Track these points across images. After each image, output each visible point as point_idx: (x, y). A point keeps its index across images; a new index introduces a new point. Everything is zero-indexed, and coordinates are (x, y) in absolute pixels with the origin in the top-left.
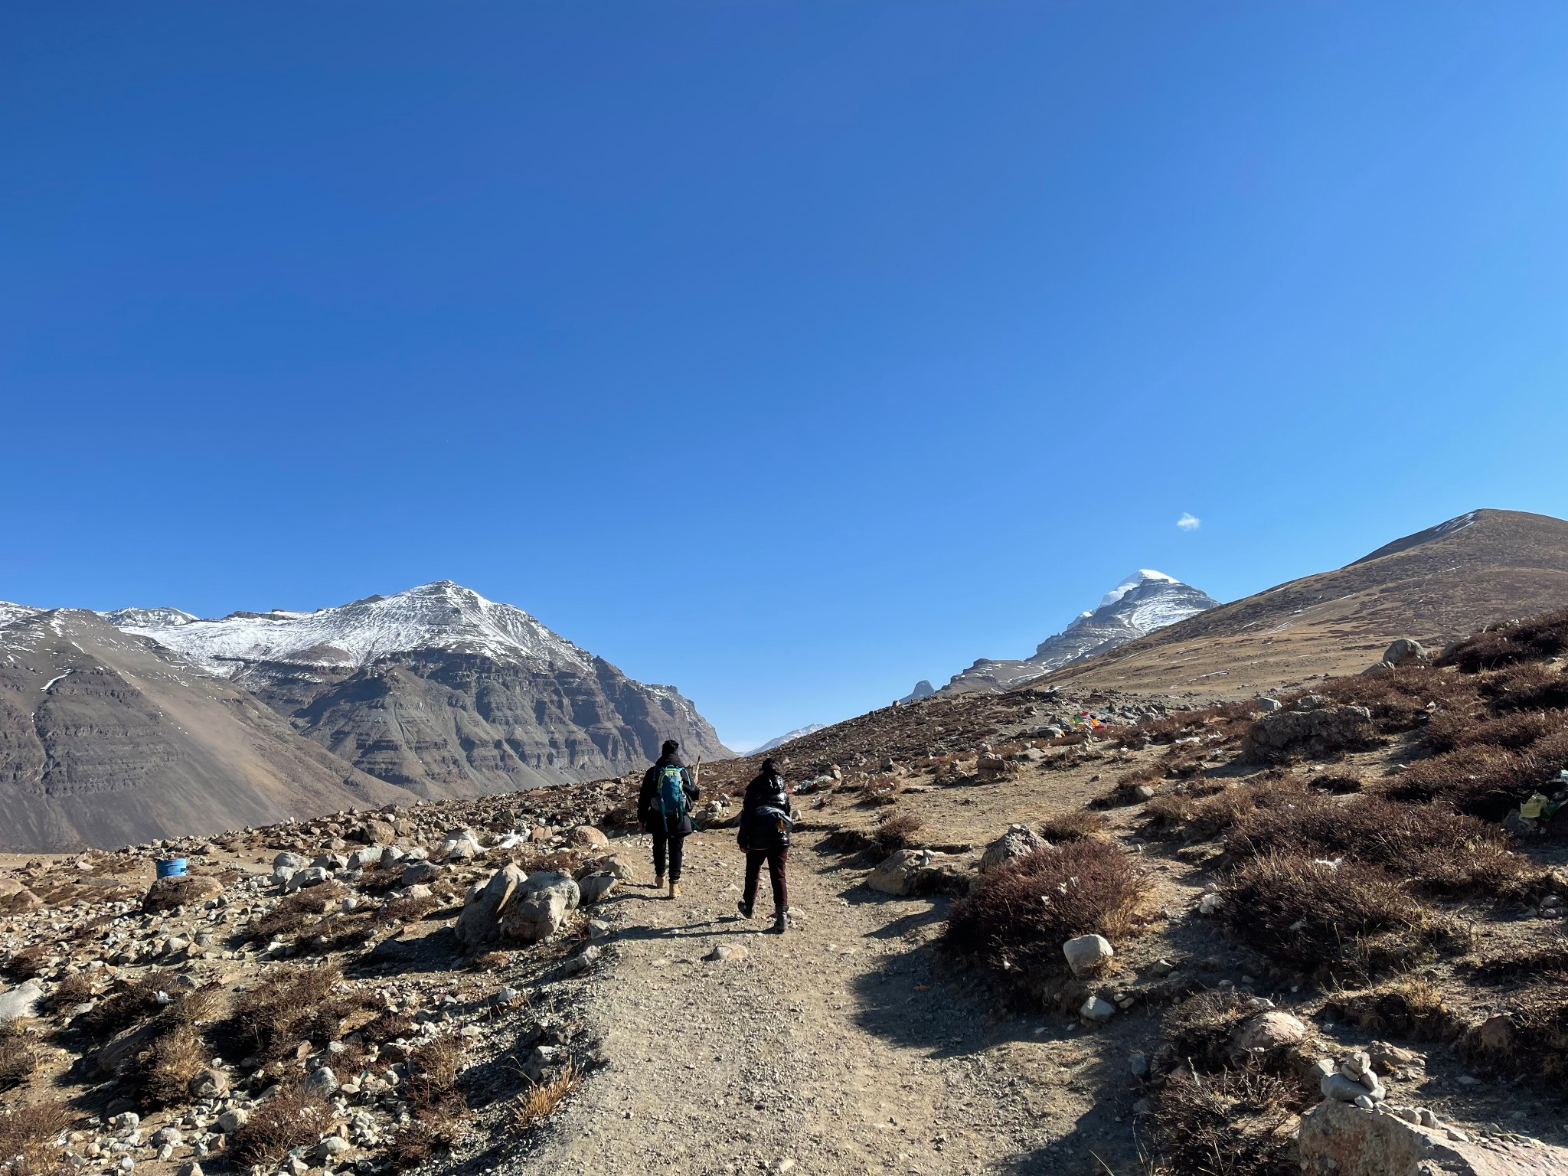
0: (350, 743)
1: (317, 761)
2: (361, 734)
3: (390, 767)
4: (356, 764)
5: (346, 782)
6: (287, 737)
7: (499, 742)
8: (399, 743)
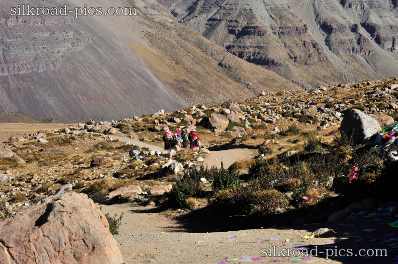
0: (222, 30)
1: (194, 46)
2: (231, 21)
3: (257, 50)
4: (228, 48)
5: (220, 64)
6: (169, 24)
7: (356, 25)
8: (264, 29)
